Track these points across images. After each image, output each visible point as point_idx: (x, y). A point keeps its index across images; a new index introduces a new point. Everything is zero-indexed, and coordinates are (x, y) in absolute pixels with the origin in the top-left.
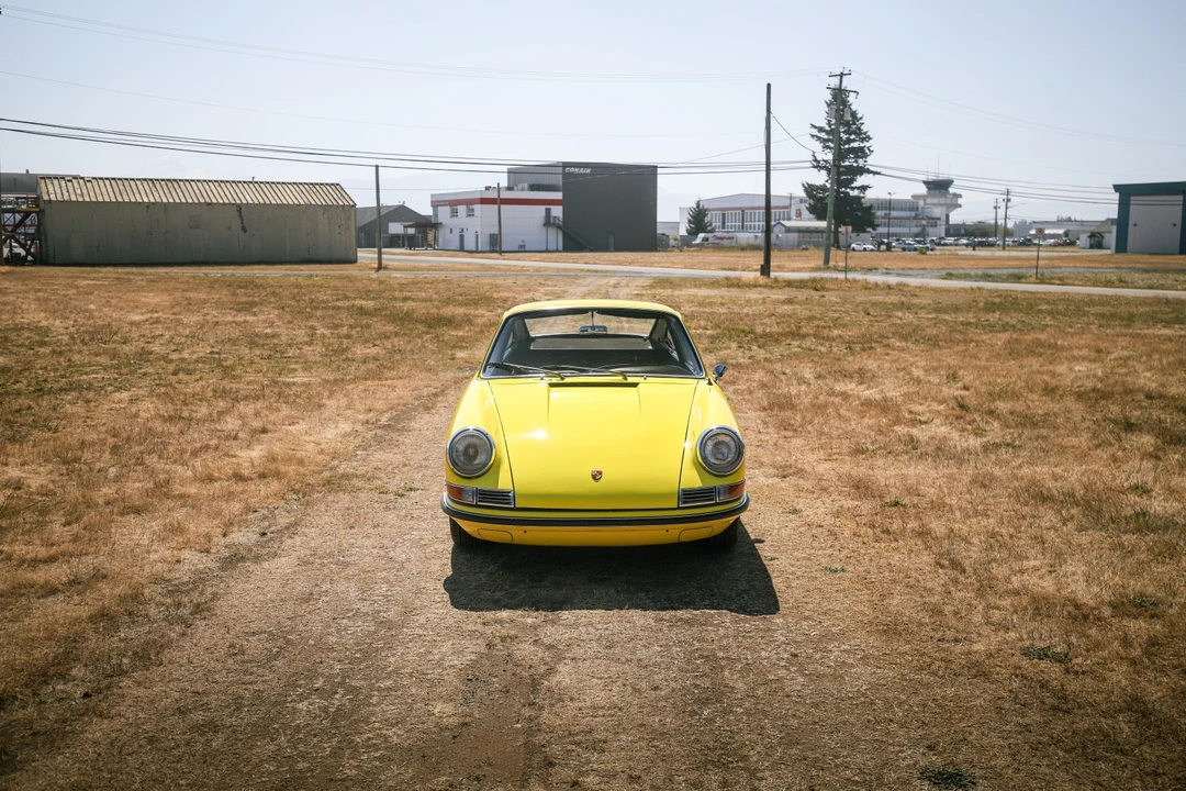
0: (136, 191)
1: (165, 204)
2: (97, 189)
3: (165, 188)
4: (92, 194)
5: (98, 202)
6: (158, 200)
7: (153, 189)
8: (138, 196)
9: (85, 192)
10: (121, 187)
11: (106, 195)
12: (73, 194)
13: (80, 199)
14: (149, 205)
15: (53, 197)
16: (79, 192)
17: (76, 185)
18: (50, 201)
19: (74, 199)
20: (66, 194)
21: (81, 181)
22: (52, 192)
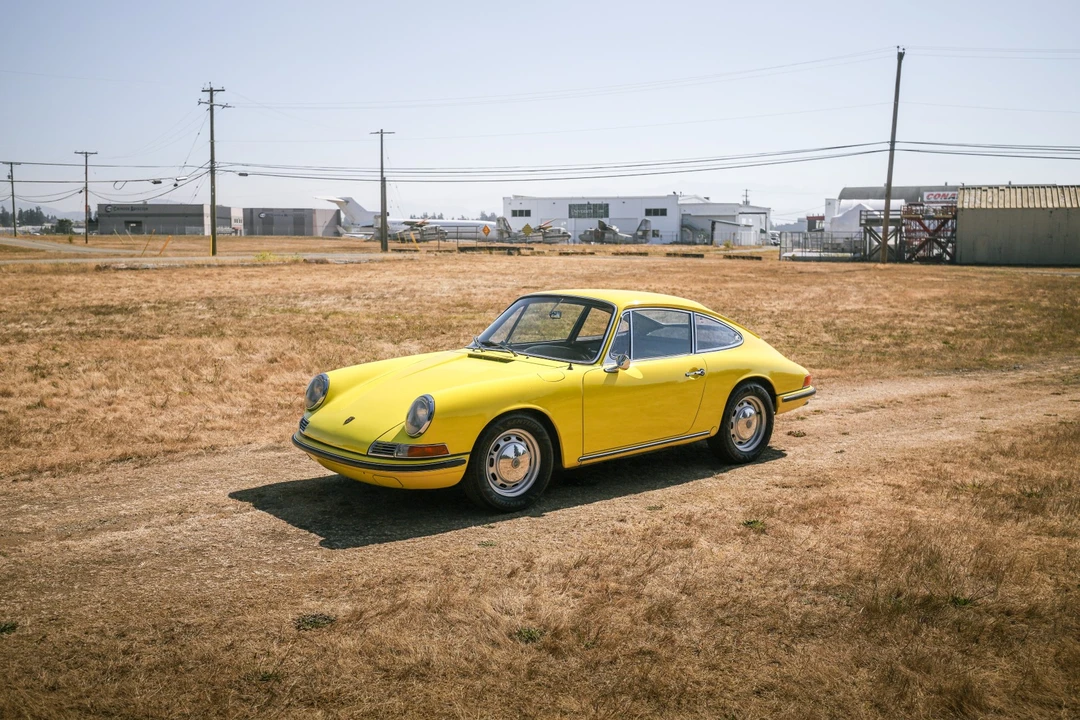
0: (1043, 198)
1: (1068, 209)
2: (1007, 198)
3: (1073, 194)
4: (1001, 201)
5: (1004, 209)
6: (1062, 205)
7: (1061, 195)
8: (1043, 203)
9: (996, 199)
10: (1030, 194)
11: (1014, 201)
12: (985, 202)
13: (989, 206)
14: (1052, 211)
15: (966, 206)
16: (990, 200)
17: (990, 194)
18: (963, 209)
19: (983, 206)
20: (978, 202)
21: (995, 191)
22: (967, 202)
